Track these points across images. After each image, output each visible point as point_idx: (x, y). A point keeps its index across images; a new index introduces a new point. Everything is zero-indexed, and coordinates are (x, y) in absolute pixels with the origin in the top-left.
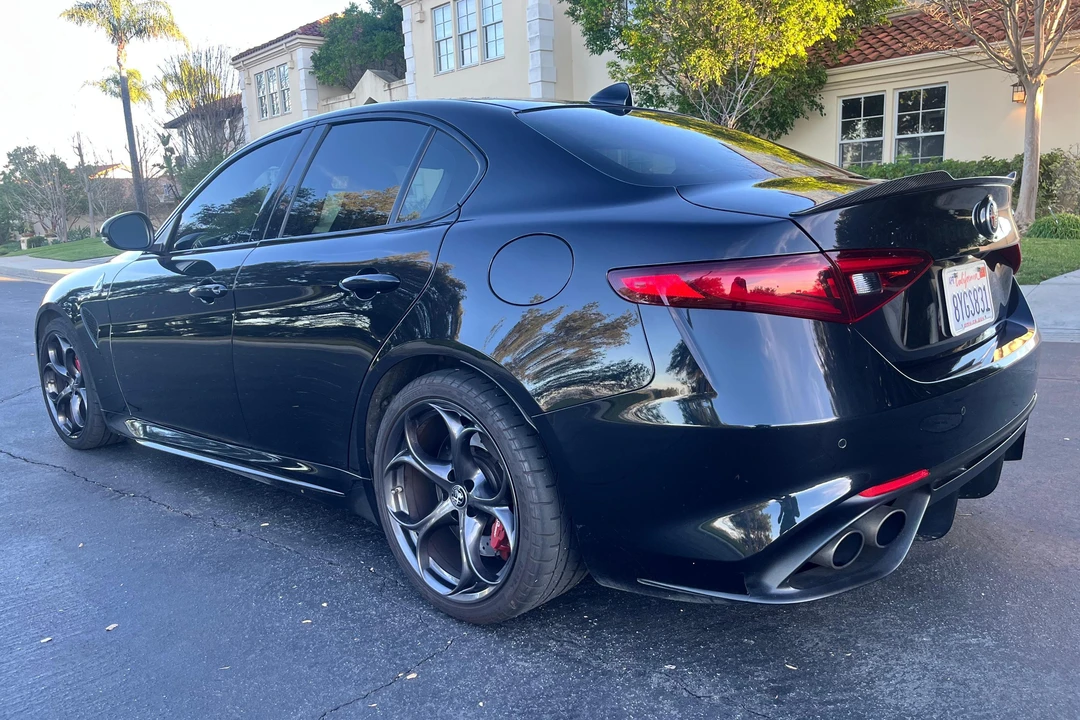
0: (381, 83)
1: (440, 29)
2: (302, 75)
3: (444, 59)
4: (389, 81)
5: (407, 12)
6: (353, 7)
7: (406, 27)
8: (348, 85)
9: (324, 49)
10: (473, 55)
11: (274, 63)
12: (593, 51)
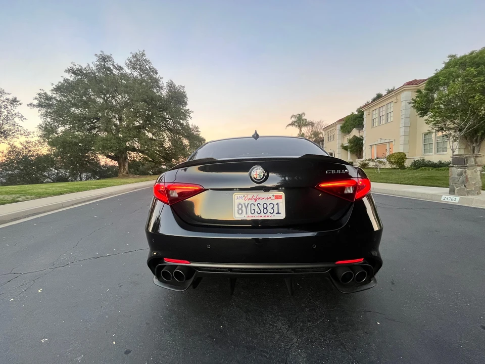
0: (358, 131)
1: (374, 116)
2: (338, 131)
3: (375, 124)
4: (360, 130)
5: (365, 113)
6: (353, 113)
7: (364, 117)
8: (349, 132)
9: (344, 124)
10: (383, 122)
11: (332, 129)
12: (420, 117)
